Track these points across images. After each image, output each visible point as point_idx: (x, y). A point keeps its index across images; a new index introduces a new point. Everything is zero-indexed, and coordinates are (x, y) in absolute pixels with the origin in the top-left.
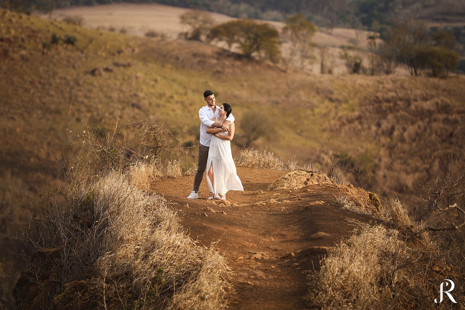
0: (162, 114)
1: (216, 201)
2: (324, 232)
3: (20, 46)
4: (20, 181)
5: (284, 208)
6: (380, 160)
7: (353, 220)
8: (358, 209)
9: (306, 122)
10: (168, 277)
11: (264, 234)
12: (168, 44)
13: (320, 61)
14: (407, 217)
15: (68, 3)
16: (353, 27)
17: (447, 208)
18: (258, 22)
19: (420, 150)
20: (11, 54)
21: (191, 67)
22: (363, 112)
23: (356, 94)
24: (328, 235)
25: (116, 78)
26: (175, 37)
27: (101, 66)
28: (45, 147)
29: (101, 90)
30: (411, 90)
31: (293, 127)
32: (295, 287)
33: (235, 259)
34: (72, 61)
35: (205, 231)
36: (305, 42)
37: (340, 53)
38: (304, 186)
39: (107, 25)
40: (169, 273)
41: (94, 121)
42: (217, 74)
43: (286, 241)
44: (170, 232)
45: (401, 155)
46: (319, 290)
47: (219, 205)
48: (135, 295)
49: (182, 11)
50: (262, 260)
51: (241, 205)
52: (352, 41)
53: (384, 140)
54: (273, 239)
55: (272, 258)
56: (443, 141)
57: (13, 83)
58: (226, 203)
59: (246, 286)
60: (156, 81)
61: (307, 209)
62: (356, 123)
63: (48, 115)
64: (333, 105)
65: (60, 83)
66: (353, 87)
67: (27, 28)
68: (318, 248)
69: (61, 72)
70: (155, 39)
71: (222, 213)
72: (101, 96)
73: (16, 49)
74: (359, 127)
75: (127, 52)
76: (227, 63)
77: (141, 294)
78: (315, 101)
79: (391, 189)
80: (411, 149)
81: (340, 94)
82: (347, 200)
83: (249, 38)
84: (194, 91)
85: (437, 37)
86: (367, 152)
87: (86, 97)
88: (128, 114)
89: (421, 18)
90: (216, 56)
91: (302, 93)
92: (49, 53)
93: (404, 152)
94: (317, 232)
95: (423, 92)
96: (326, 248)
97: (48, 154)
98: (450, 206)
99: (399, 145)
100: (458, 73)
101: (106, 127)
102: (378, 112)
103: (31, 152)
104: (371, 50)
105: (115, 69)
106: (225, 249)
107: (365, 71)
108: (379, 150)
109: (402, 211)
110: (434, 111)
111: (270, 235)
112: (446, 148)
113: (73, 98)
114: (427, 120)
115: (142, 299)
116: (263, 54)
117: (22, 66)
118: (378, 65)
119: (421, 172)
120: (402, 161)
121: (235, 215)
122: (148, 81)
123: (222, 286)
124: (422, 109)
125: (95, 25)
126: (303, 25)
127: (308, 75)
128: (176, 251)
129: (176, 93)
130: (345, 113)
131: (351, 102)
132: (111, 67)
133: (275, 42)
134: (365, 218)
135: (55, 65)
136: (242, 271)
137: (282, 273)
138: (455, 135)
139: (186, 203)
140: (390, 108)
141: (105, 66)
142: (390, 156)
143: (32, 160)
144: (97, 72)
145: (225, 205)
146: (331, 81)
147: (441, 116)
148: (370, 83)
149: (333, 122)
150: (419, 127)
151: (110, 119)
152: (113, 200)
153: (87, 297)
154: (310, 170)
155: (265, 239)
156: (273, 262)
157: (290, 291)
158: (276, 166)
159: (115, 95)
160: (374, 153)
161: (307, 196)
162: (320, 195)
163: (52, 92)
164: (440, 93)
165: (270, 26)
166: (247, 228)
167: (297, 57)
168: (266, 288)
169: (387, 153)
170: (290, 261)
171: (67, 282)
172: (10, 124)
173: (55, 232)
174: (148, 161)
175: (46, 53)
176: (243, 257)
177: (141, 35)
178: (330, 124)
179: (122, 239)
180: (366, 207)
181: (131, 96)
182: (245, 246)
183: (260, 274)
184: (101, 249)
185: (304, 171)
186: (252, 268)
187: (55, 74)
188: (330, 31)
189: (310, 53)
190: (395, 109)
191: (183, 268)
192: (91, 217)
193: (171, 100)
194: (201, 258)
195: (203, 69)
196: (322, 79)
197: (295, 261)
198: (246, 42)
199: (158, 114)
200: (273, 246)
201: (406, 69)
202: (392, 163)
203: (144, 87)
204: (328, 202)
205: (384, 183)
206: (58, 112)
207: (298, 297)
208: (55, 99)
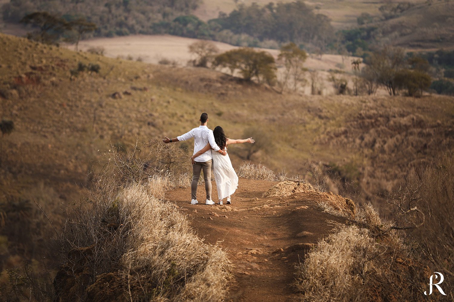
0: (174, 131)
1: (220, 207)
2: (307, 231)
3: (51, 74)
4: (52, 190)
5: (275, 212)
6: (363, 169)
7: (332, 221)
8: (336, 212)
9: (299, 137)
10: (180, 269)
11: (259, 234)
12: (178, 70)
13: (311, 83)
14: (379, 218)
15: (92, 36)
16: (340, 53)
17: (409, 211)
18: (257, 50)
19: (398, 160)
20: (43, 80)
21: (199, 91)
22: (348, 127)
23: (342, 112)
24: (311, 234)
25: (134, 101)
26: (184, 64)
27: (121, 90)
28: (73, 160)
29: (121, 111)
30: (390, 108)
31: (287, 141)
32: (284, 277)
33: (235, 254)
34: (95, 86)
35: (211, 232)
36: (297, 67)
37: (328, 76)
38: (293, 193)
39: (126, 54)
40: (181, 266)
41: (115, 138)
42: (222, 96)
43: (277, 239)
44: (182, 233)
45: (382, 164)
46: (303, 279)
47: (222, 210)
48: (154, 284)
49: (191, 42)
50: (257, 255)
51: (240, 210)
52: (338, 65)
53: (366, 151)
54: (266, 238)
55: (265, 253)
56: (419, 151)
57: (45, 106)
59: (244, 276)
60: (169, 102)
61: (294, 212)
62: (343, 137)
63: (75, 133)
64: (323, 121)
65: (85, 106)
66: (339, 106)
67: (57, 58)
68: (302, 245)
69: (86, 96)
70: (167, 66)
71: (225, 217)
72: (122, 116)
73: (47, 76)
74: (345, 140)
75: (143, 77)
76: (230, 86)
77: (159, 283)
78: (307, 118)
79: (373, 194)
80: (390, 158)
81: (329, 112)
82: (327, 205)
83: (249, 65)
85: (414, 61)
86: (352, 162)
87: (108, 117)
88: (145, 132)
89: (399, 45)
90: (220, 80)
91: (295, 111)
92: (76, 79)
93: (384, 162)
94: (302, 232)
95: (401, 110)
96: (309, 244)
97: (76, 167)
98: (411, 209)
99: (380, 155)
100: (431, 93)
101: (126, 142)
102: (361, 128)
103: (61, 165)
104: (355, 73)
105: (133, 92)
106: (226, 247)
107: (349, 91)
108: (363, 161)
109: (374, 213)
110: (410, 126)
111: (264, 234)
112: (421, 158)
113: (97, 118)
114: (404, 133)
115: (159, 287)
116: (261, 78)
117: (52, 91)
118: (361, 87)
119: (400, 178)
120: (383, 170)
121: (235, 218)
122: (161, 102)
123: (224, 276)
124: (400, 123)
125: (115, 55)
126: (296, 53)
127: (301, 96)
128: (187, 248)
129: (186, 113)
130: (333, 128)
131: (338, 119)
132: (129, 91)
133: (271, 68)
134: (342, 220)
135: (81, 89)
136: (240, 264)
137: (273, 265)
138: (429, 146)
139: (194, 209)
140: (372, 123)
141: (124, 90)
142: (372, 165)
143: (62, 172)
144: (117, 95)
145: (227, 210)
146: (321, 101)
147: (416, 130)
148: (355, 102)
149: (322, 136)
150: (397, 140)
151: (129, 136)
152: (134, 207)
153: (115, 286)
154: (297, 180)
155: (260, 238)
156: (266, 257)
157: (279, 279)
158: (269, 177)
159: (133, 115)
160: (358, 162)
161: (294, 202)
162: (305, 201)
163: (79, 113)
164: (416, 110)
165: (267, 54)
166: (245, 229)
167: (291, 80)
168: (260, 277)
169: (370, 162)
170: (280, 255)
171: (98, 274)
172: (43, 141)
173: (86, 234)
174: (163, 174)
175: (74, 80)
176: (242, 252)
177: (155, 62)
178: (319, 138)
179: (142, 240)
180: (343, 211)
181: (147, 116)
182: (243, 244)
183: (255, 266)
184: (125, 248)
185: (292, 181)
186: (248, 261)
187: (81, 97)
188: (319, 56)
189: (302, 77)
190: (376, 125)
191: (193, 262)
192: (117, 221)
193: (182, 119)
194: (207, 254)
195: (210, 92)
196: (312, 100)
197: (284, 255)
198: (246, 67)
199: (170, 131)
200: (266, 243)
201: (385, 89)
202: (374, 172)
203: (159, 108)
204: (311, 207)
205: (367, 189)
206: (84, 130)
207: (286, 285)
208: (82, 119)
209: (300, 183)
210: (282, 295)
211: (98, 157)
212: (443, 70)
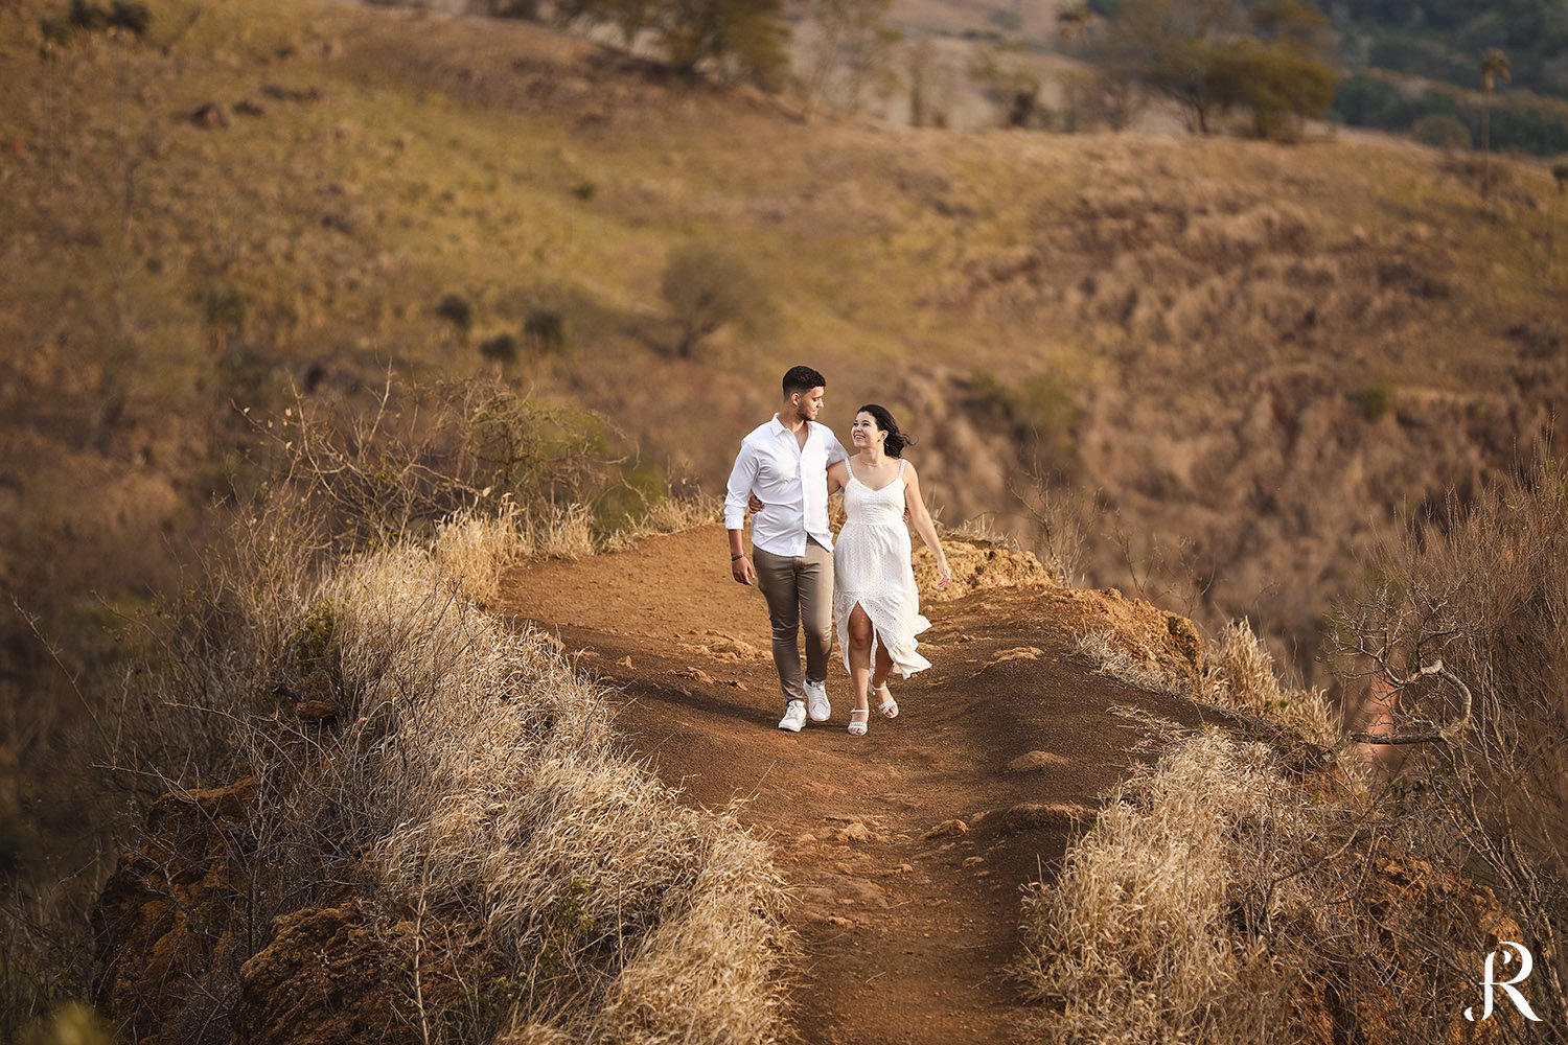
0: (418, 249)
1: (712, 645)
2: (1047, 750)
6: (1092, 397)
7: (1131, 709)
9: (866, 278)
11: (868, 755)
12: (435, 29)
13: (909, 88)
14: (1270, 676)
17: (1415, 676)
19: (1214, 366)
21: (510, 104)
22: (1040, 247)
23: (1019, 191)
24: (1062, 760)
25: (272, 135)
26: (457, 7)
27: (225, 95)
28: (50, 349)
29: (227, 172)
30: (1190, 180)
31: (824, 293)
32: (978, 936)
33: (790, 843)
34: (133, 80)
36: (862, 24)
37: (968, 57)
38: (970, 590)
41: (202, 267)
42: (591, 126)
43: (934, 777)
45: (1158, 381)
46: (1054, 947)
47: (721, 657)
50: (869, 845)
52: (999, 16)
53: (1106, 334)
54: (893, 772)
55: (898, 835)
56: (1286, 338)
58: (742, 651)
59: (831, 931)
60: (399, 145)
61: (992, 673)
62: (1020, 283)
63: (56, 250)
64: (951, 224)
65: (95, 150)
66: (1011, 170)
68: (1039, 811)
69: (98, 116)
70: (393, 14)
71: (734, 684)
72: (228, 190)
74: (1030, 293)
75: (308, 52)
76: (621, 91)
78: (894, 210)
79: (1124, 484)
80: (1187, 361)
81: (972, 190)
82: (1110, 645)
83: (690, 14)
84: (518, 178)
86: (1052, 370)
87: (177, 192)
88: (312, 250)
90: (585, 67)
91: (852, 186)
92: (61, 52)
93: (1167, 372)
94: (1026, 752)
95: (1226, 186)
96: (1065, 808)
97: (59, 373)
98: (1423, 671)
99: (1153, 349)
101: (242, 288)
102: (1087, 249)
105: (271, 106)
107: (1046, 119)
108: (1090, 367)
109: (1257, 657)
110: (1257, 247)
111: (883, 756)
112: (1294, 360)
113: (138, 197)
114: (1236, 272)
116: (732, 65)
118: (1089, 102)
119: (1218, 432)
120: (1161, 400)
122: (373, 145)
123: (764, 936)
124: (1223, 238)
127: (873, 130)
128: (615, 821)
129: (463, 184)
130: (987, 249)
131: (1004, 216)
132: (256, 101)
133: (769, 29)
135: (79, 90)
136: (814, 881)
137: (934, 887)
138: (1323, 319)
139: (621, 652)
140: (1124, 234)
141: (238, 97)
142: (1124, 383)
143: (9, 389)
144: (211, 116)
145: (739, 655)
146: (945, 150)
147: (1280, 262)
148: (1063, 157)
149: (948, 278)
150: (1213, 294)
151: (255, 264)
152: (401, 643)
153: (347, 960)
154: (984, 538)
155: (872, 773)
156: (905, 853)
157: (963, 947)
159: (270, 189)
160: (1074, 374)
161: (985, 629)
162: (1025, 626)
163: (72, 178)
164: (1278, 188)
167: (840, 73)
168: (892, 938)
169: (1114, 374)
170: (956, 849)
171: (280, 910)
174: (490, 507)
175: (55, 55)
176: (812, 833)
178: (939, 284)
179: (445, 782)
180: (1160, 661)
181: (319, 192)
182: (812, 796)
183: (868, 890)
185: (964, 540)
186: (843, 873)
187: (79, 118)
189: (879, 61)
190: (1140, 239)
191: (639, 875)
192: (333, 694)
193: (445, 205)
195: (547, 109)
196: (916, 145)
197: (970, 848)
198: (679, 25)
199: (405, 250)
200: (895, 794)
201: (1172, 112)
202: (1128, 407)
203: (362, 166)
204: (1052, 650)
205: (1105, 468)
206: (90, 239)
207: (991, 969)
208: (81, 199)
209: (998, 551)
210: (980, 1011)
211: (140, 338)
212: (1365, 42)
